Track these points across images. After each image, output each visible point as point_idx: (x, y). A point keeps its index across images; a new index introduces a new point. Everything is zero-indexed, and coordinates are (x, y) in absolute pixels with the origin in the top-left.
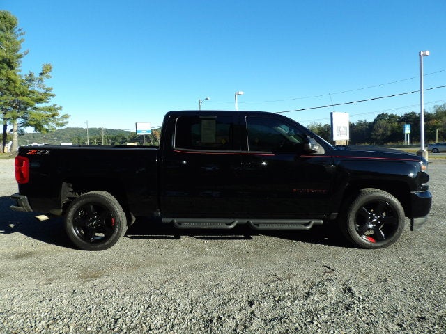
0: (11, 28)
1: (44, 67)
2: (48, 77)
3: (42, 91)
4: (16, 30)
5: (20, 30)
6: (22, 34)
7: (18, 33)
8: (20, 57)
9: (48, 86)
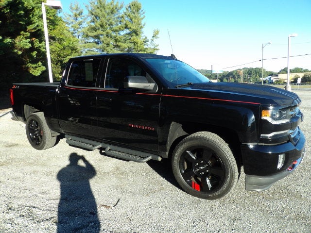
0: (138, 10)
1: (154, 32)
2: (157, 38)
3: (153, 47)
4: (140, 11)
5: (142, 11)
6: (143, 13)
7: (141, 13)
8: (141, 28)
9: (156, 44)
